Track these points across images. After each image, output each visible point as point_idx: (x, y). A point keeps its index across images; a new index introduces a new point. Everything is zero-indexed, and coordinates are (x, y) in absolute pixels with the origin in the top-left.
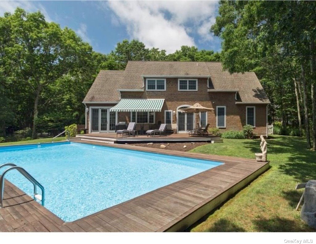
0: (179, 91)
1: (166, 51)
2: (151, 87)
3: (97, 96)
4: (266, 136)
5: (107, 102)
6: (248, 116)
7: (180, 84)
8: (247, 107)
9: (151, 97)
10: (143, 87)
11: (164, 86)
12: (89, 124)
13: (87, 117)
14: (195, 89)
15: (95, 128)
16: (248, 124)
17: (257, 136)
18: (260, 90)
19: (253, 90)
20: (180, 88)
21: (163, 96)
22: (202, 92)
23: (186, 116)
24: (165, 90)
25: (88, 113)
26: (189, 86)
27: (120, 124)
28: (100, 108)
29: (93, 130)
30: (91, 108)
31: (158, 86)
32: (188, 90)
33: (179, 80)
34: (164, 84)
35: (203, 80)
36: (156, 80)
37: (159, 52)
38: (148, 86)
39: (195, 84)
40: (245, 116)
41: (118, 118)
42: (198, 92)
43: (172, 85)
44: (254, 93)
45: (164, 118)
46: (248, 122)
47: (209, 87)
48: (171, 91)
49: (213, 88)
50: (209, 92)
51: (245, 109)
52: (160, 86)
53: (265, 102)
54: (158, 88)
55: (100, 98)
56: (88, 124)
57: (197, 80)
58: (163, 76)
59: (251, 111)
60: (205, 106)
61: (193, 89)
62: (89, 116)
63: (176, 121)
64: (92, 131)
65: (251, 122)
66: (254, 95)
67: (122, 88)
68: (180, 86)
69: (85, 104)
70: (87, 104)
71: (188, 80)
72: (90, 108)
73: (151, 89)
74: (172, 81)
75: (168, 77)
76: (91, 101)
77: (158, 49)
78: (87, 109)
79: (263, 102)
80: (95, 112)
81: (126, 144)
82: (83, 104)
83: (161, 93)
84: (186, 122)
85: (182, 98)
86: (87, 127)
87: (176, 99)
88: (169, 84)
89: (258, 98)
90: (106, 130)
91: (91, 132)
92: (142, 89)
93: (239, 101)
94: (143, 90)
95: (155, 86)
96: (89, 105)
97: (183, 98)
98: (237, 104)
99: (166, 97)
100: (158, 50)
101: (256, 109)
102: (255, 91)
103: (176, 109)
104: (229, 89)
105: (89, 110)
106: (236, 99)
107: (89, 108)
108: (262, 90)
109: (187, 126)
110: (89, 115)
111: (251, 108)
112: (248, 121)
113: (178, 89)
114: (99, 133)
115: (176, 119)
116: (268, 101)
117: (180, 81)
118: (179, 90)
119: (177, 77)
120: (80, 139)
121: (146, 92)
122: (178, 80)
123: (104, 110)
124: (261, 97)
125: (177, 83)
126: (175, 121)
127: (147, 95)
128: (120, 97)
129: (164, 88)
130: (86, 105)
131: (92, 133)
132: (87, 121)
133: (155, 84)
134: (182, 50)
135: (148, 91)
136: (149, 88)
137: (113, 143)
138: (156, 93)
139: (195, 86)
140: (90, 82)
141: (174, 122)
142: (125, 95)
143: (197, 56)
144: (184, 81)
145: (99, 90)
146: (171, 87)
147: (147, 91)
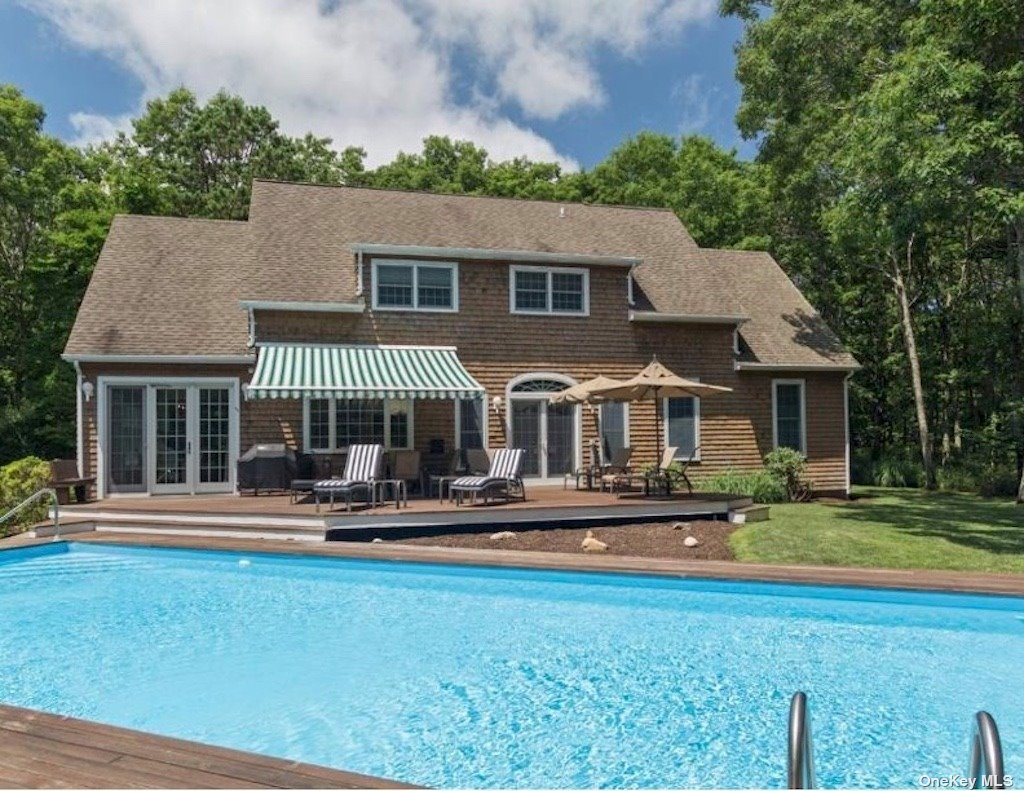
0: (515, 316)
1: (365, 155)
2: (394, 293)
3: (129, 330)
4: (843, 488)
5: (190, 357)
6: (779, 416)
7: (518, 285)
8: (775, 383)
9: (393, 338)
10: (358, 293)
11: (448, 292)
12: (96, 457)
13: (85, 423)
14: (579, 307)
15: (126, 475)
16: (781, 444)
17: (815, 489)
18: (810, 319)
19: (785, 317)
20: (519, 305)
21: (444, 335)
22: (605, 323)
23: (543, 418)
24: (455, 309)
25: (90, 408)
26: (555, 296)
27: (259, 452)
28: (153, 385)
29: (117, 482)
30: (104, 383)
31: (421, 291)
32: (550, 312)
33: (513, 270)
34: (449, 284)
35: (612, 275)
36: (415, 265)
37: (333, 154)
38: (381, 290)
39: (580, 288)
40: (771, 414)
41: (244, 430)
42: (591, 322)
43: (484, 290)
44: (792, 331)
45: (453, 426)
46: (779, 439)
47: (633, 303)
48: (479, 313)
49: (650, 307)
50: (636, 324)
51: (770, 389)
52: (431, 291)
53: (841, 365)
54: (422, 302)
55: (147, 338)
56: (89, 457)
57: (586, 274)
58: (449, 250)
59: (788, 397)
60: (620, 376)
61: (571, 307)
62: (95, 422)
63: (504, 436)
64: (114, 487)
65: (790, 439)
66: (793, 335)
67: (262, 294)
68: (518, 295)
69: (76, 364)
70: (83, 365)
71: (550, 271)
72: (103, 381)
73: (391, 302)
74: (484, 272)
75: (466, 256)
76: (107, 352)
77: (327, 141)
78: (83, 388)
79: (833, 365)
80: (126, 402)
81: (377, 540)
82: (69, 366)
83: (439, 321)
84: (544, 441)
85: (528, 342)
86: (87, 472)
87: (504, 347)
88: (472, 285)
89: (812, 347)
90: (182, 479)
91: (108, 491)
92: (355, 300)
93: (748, 360)
94: (360, 307)
95: (409, 291)
96: (92, 370)
97: (532, 342)
98: (741, 371)
99: (460, 338)
100: (329, 148)
101: (806, 389)
102: (793, 323)
103: (504, 389)
104: (710, 312)
105: (95, 391)
106: (738, 353)
107: (95, 385)
108: (817, 320)
109: (550, 455)
110: (95, 416)
111: (788, 385)
112: (779, 433)
113: (508, 306)
114: (147, 495)
115: (504, 431)
116: (847, 361)
117: (519, 275)
118: (513, 310)
119: (505, 258)
120: (89, 526)
121: (372, 316)
122: (508, 269)
123: (172, 393)
124: (820, 346)
125: (506, 281)
126: (502, 439)
127: (375, 327)
128: (252, 337)
129: (448, 303)
130: (78, 370)
131: (114, 496)
132: (87, 442)
133: (410, 282)
134: (427, 152)
135: (380, 312)
136: (382, 301)
137: (322, 538)
138: (418, 323)
139: (579, 298)
140: (41, 265)
141: (497, 441)
142: (274, 326)
143: (499, 184)
144: (534, 275)
145: (133, 301)
146: (482, 297)
147: (374, 312)
